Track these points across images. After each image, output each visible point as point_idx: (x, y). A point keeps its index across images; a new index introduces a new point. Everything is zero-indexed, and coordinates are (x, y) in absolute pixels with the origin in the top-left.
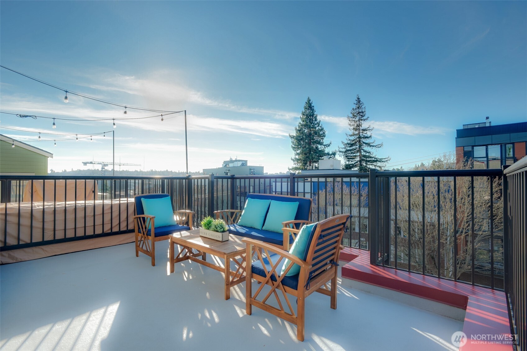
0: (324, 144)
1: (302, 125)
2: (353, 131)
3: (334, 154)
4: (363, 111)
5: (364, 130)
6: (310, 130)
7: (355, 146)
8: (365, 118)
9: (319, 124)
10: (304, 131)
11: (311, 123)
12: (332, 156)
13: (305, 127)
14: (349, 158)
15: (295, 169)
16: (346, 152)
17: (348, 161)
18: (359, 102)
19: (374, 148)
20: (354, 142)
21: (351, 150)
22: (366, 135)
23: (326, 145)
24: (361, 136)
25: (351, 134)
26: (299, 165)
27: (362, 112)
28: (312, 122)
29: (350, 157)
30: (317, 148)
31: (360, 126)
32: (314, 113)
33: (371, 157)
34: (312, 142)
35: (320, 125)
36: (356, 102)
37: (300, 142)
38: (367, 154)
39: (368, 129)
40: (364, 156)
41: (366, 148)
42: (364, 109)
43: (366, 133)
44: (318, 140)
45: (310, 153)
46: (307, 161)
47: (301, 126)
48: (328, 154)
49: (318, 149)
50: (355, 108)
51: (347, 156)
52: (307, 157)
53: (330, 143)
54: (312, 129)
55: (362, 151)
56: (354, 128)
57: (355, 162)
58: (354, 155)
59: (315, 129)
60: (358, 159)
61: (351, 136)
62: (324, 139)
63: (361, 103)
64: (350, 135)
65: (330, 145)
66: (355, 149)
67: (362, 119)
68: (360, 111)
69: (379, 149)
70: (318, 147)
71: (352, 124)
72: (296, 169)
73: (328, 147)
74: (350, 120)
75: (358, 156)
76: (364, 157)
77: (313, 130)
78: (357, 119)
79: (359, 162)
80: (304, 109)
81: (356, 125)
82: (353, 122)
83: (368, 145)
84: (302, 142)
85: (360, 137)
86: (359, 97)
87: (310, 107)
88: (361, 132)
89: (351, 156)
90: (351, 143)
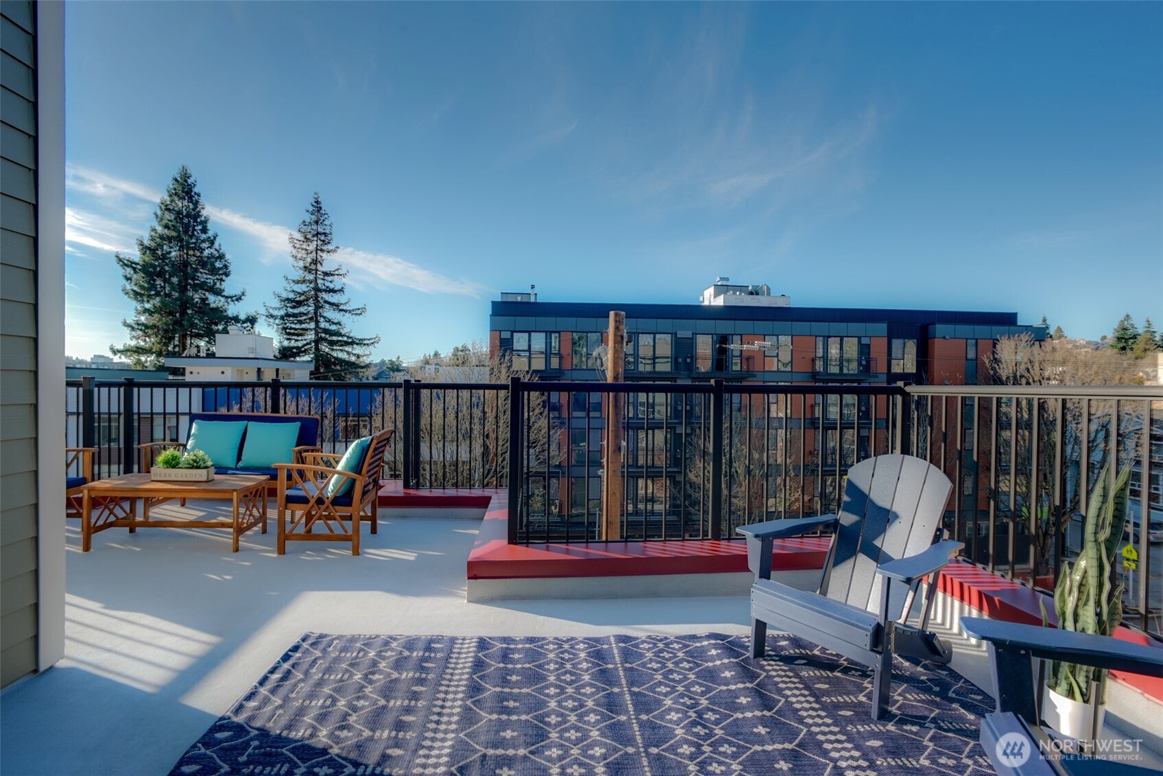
0: (225, 293)
1: (161, 237)
2: (301, 272)
3: (252, 320)
4: (327, 231)
5: (326, 274)
6: (187, 254)
7: (306, 307)
8: (330, 247)
9: (212, 242)
10: (170, 252)
11: (191, 236)
12: (245, 325)
13: (170, 242)
14: (289, 334)
15: (135, 352)
16: (282, 318)
17: (288, 339)
18: (318, 211)
19: (347, 315)
20: (303, 298)
21: (294, 315)
22: (331, 286)
23: (231, 297)
24: (320, 285)
25: (297, 278)
26: (150, 342)
27: (325, 233)
28: (193, 235)
29: (292, 331)
30: (204, 300)
31: (319, 265)
32: (199, 212)
33: (340, 335)
34: (190, 284)
35: (216, 245)
36: (311, 209)
37: (155, 281)
38: (333, 327)
39: (337, 272)
40: (326, 331)
41: (329, 313)
42: (329, 227)
43: (331, 282)
44: (209, 281)
45: (183, 313)
46: (174, 331)
47: (158, 240)
48: (236, 319)
49: (209, 304)
50: (308, 220)
51: (285, 329)
52: (175, 323)
53: (243, 294)
54: (191, 252)
55: (322, 319)
56: (305, 267)
57: (305, 342)
58: (303, 326)
59: (201, 253)
60: (311, 336)
61: (297, 282)
62: (224, 281)
63: (323, 212)
64: (294, 281)
65: (243, 297)
66: (305, 314)
67: (324, 248)
68: (320, 230)
69: (358, 317)
70: (207, 299)
71: (299, 256)
72: (139, 350)
73: (236, 302)
74: (295, 247)
75: (311, 330)
76: (326, 334)
77: (194, 255)
78: (312, 247)
79: (313, 344)
80: (167, 194)
81: (309, 260)
82: (304, 252)
83: (336, 306)
84: (159, 282)
85: (317, 289)
86: (319, 200)
87: (187, 193)
88: (321, 277)
89: (296, 329)
90: (297, 299)
